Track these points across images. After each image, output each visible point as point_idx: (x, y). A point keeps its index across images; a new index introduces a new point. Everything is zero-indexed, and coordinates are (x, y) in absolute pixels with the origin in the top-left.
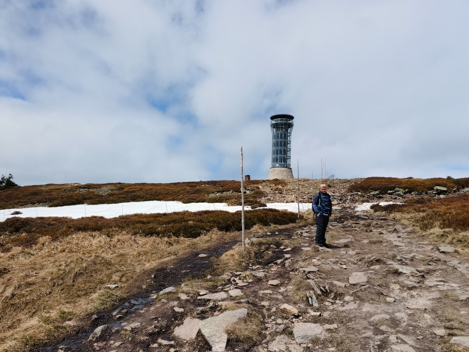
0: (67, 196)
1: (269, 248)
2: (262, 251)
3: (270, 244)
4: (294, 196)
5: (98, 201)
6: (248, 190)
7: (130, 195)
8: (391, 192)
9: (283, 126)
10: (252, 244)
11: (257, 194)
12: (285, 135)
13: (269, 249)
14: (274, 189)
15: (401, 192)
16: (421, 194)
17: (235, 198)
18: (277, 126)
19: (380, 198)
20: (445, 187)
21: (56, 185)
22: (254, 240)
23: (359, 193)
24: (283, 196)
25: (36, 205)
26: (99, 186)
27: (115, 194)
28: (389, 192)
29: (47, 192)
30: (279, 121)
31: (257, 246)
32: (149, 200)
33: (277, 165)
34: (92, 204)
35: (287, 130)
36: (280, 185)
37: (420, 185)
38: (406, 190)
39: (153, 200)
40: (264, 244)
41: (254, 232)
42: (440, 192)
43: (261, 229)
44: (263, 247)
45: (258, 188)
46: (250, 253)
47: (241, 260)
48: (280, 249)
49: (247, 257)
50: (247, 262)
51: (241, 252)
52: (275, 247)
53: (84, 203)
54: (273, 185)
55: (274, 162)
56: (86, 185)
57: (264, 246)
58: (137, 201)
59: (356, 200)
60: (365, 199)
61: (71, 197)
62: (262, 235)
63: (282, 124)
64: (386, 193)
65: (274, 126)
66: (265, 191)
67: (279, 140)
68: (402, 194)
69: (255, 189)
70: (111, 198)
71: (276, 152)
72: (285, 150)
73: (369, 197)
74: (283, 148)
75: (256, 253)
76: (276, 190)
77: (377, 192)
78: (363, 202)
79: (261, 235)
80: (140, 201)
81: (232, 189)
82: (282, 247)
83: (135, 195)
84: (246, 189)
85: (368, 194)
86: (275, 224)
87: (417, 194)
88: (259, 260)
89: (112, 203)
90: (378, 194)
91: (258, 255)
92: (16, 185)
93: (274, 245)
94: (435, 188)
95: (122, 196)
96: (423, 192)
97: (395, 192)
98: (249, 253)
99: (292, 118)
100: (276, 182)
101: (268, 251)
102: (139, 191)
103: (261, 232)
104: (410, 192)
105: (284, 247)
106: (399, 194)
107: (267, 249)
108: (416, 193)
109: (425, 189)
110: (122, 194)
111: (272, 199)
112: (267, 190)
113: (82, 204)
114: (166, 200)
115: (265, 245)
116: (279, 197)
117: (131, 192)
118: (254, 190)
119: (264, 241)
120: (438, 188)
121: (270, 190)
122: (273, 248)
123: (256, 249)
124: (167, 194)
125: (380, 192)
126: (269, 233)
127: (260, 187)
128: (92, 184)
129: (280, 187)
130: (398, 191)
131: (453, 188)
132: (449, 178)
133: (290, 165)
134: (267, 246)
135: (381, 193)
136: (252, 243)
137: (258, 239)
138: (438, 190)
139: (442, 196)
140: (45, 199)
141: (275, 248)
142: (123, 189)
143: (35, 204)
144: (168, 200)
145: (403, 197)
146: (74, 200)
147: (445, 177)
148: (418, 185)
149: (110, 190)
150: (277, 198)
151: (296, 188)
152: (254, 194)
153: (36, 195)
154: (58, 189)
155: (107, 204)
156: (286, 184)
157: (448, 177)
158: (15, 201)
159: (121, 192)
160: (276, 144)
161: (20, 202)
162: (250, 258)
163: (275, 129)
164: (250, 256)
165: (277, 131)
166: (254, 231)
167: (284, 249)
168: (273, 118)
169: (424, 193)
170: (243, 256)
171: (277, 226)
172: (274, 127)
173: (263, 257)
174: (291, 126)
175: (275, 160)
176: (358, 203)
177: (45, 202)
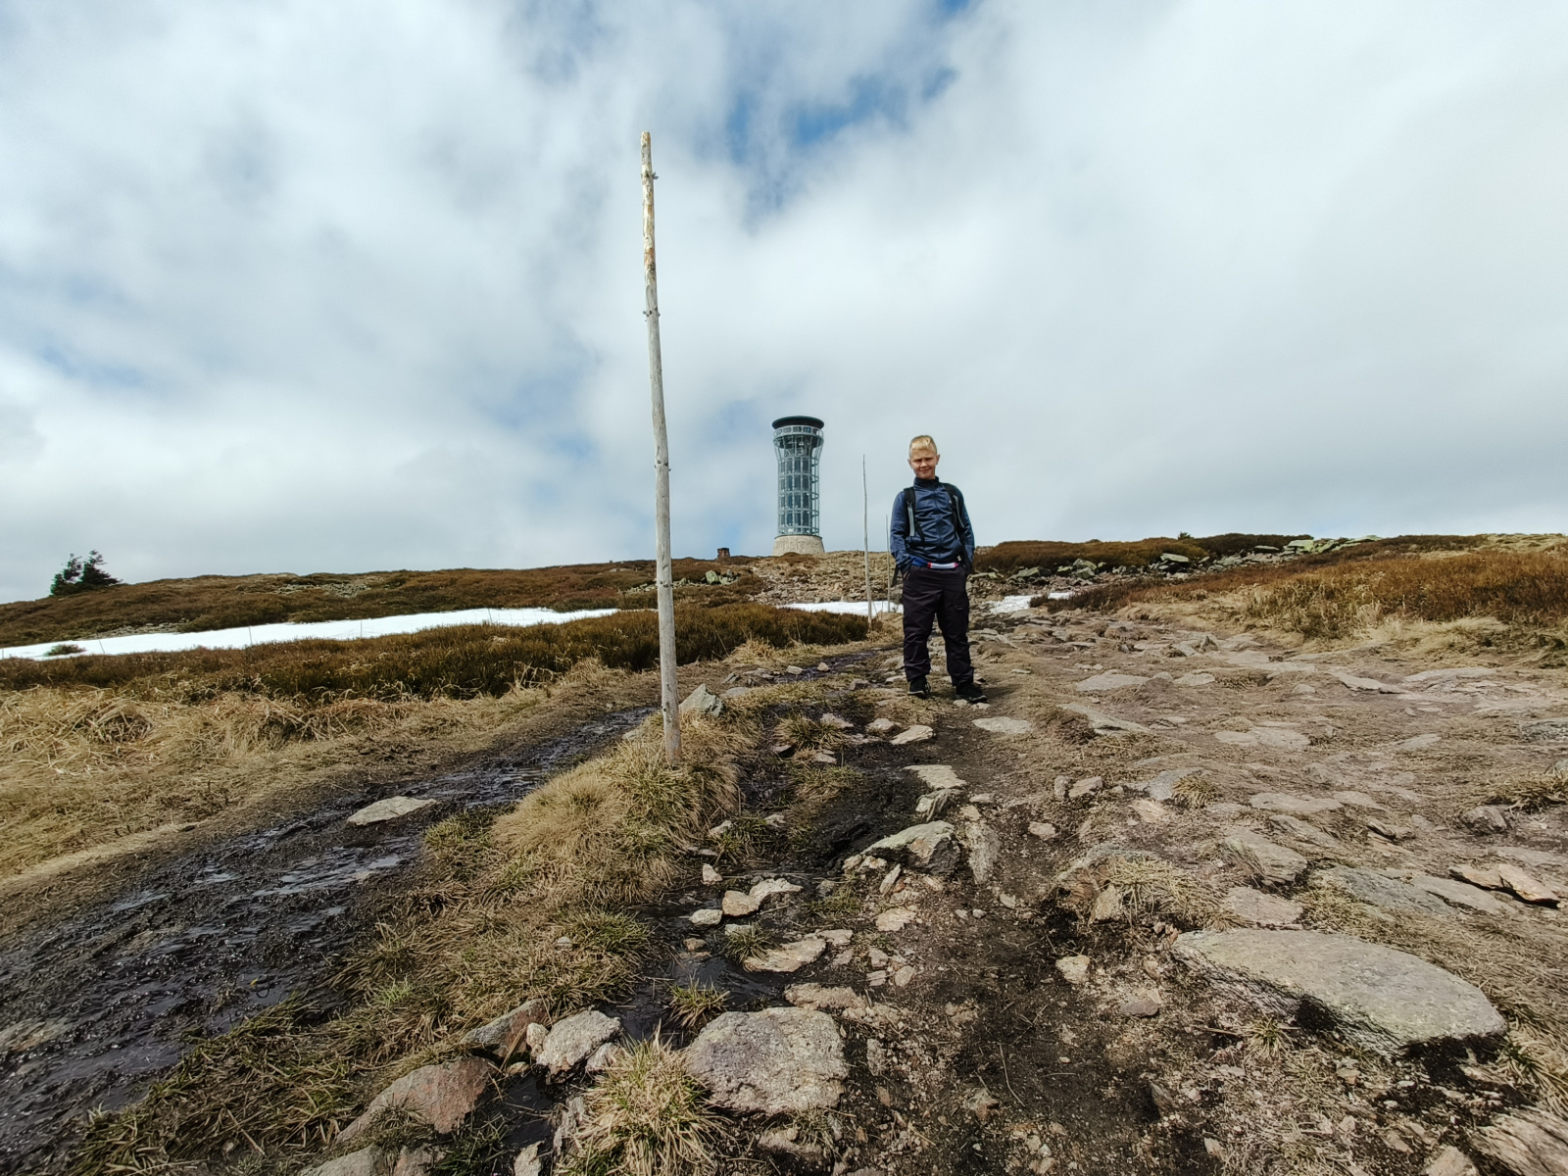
0: (239, 603)
1: (814, 732)
2: (779, 749)
3: (815, 713)
4: (836, 586)
5: (325, 613)
6: (725, 576)
7: (417, 597)
8: (1066, 568)
9: (802, 444)
10: (729, 715)
11: (746, 584)
12: (806, 463)
13: (816, 738)
14: (787, 573)
15: (1089, 567)
16: (1135, 571)
17: (693, 596)
18: (787, 441)
19: (1042, 583)
20: (1184, 554)
21: (224, 578)
22: (739, 695)
23: (992, 575)
24: (812, 587)
25: (145, 629)
26: (346, 579)
27: (378, 595)
28: (1061, 569)
29: (188, 594)
30: (790, 430)
31: (751, 724)
32: (468, 608)
33: (790, 530)
34: (307, 622)
35: (809, 453)
36: (802, 564)
37: (1130, 552)
38: (1101, 565)
39: (481, 607)
40: (785, 712)
41: (737, 665)
42: (1175, 568)
43: (765, 657)
44: (784, 728)
45: (750, 571)
46: (713, 774)
47: (644, 833)
48: (875, 733)
49: (688, 806)
50: (688, 847)
51: (647, 777)
52: (844, 724)
53: (286, 621)
54: (786, 564)
55: (783, 523)
56: (310, 577)
57: (788, 722)
58: (438, 611)
59: (987, 591)
60: (1007, 587)
61: (249, 605)
62: (768, 676)
63: (798, 438)
64: (1054, 572)
65: (785, 442)
66: (765, 579)
67: (793, 474)
68: (1092, 574)
69: (741, 572)
70: (365, 606)
71: (787, 501)
72: (805, 496)
73: (1015, 583)
74: (801, 492)
75: (747, 769)
76: (794, 573)
77: (1035, 570)
78: (1004, 594)
79: (764, 676)
80: (444, 610)
81: (685, 574)
82: (882, 724)
83: (434, 597)
84: (718, 574)
85: (1014, 577)
86: (807, 640)
87: (1127, 572)
88: (770, 820)
89: (365, 617)
90: (1036, 575)
91: (763, 781)
92: (114, 581)
93: (837, 711)
94: (1163, 558)
95: (396, 599)
96: (1138, 566)
97: (1074, 570)
98: (704, 771)
99: (819, 424)
100: (791, 558)
101: (813, 752)
102: (446, 586)
103: (764, 667)
104: (1108, 568)
105: (891, 724)
106: (1085, 573)
107: (809, 737)
108: (1125, 569)
109: (1143, 560)
110: (399, 593)
111: (784, 594)
112: (773, 575)
113: (281, 622)
114: (514, 607)
115: (794, 719)
116: (801, 589)
117: (425, 589)
118: (739, 575)
119: (787, 696)
120: (1171, 556)
121: (777, 576)
122: (836, 731)
123: (748, 741)
124: (518, 592)
125: (1041, 571)
126: (791, 669)
127: (754, 569)
128: (326, 574)
129: (801, 567)
130: (1082, 567)
131: (1202, 556)
132: (1183, 537)
133: (818, 530)
134: (804, 719)
135: (1042, 573)
136: (725, 709)
137: (757, 688)
138: (1170, 561)
139: (1180, 576)
140: (175, 611)
141: (848, 730)
142: (403, 582)
143: (141, 625)
144: (520, 607)
145: (1094, 582)
146: (256, 613)
147: (1176, 536)
148: (1125, 552)
149: (369, 586)
150: (798, 593)
151: (841, 569)
152: (739, 585)
153: (153, 602)
154: (224, 587)
155: (351, 619)
156: (816, 562)
157: (1182, 535)
158: (84, 620)
159: (397, 589)
160: (787, 484)
161: (100, 620)
162: (711, 814)
163: (782, 450)
164: (710, 792)
165: (787, 454)
166: (737, 661)
167: (894, 731)
168: (778, 424)
169: (1141, 570)
170: (660, 805)
171: (815, 647)
172: (782, 446)
173: (789, 795)
174: (816, 442)
175: (787, 519)
176: (993, 597)
177: (175, 620)
